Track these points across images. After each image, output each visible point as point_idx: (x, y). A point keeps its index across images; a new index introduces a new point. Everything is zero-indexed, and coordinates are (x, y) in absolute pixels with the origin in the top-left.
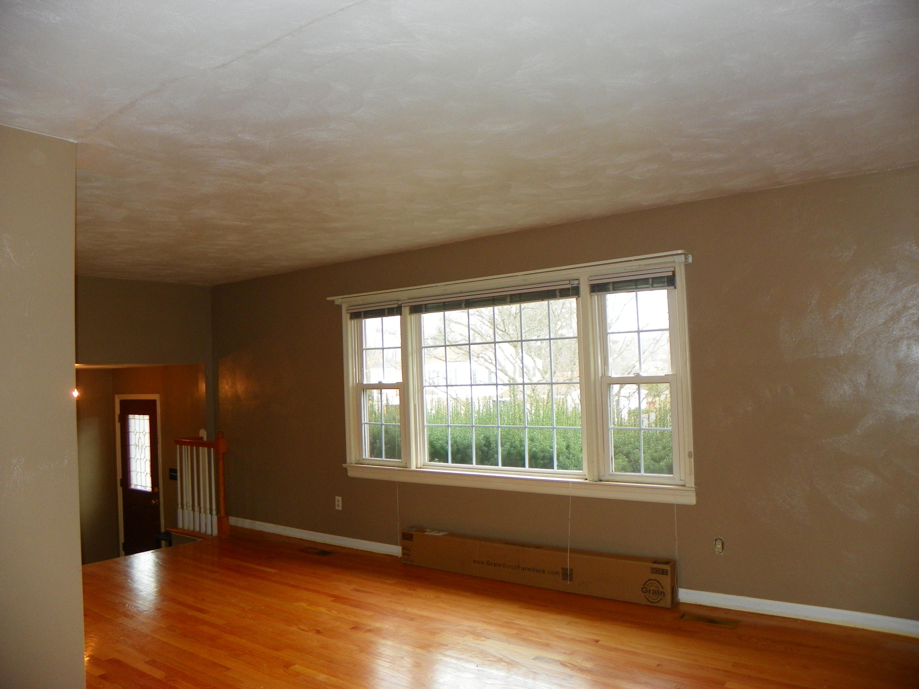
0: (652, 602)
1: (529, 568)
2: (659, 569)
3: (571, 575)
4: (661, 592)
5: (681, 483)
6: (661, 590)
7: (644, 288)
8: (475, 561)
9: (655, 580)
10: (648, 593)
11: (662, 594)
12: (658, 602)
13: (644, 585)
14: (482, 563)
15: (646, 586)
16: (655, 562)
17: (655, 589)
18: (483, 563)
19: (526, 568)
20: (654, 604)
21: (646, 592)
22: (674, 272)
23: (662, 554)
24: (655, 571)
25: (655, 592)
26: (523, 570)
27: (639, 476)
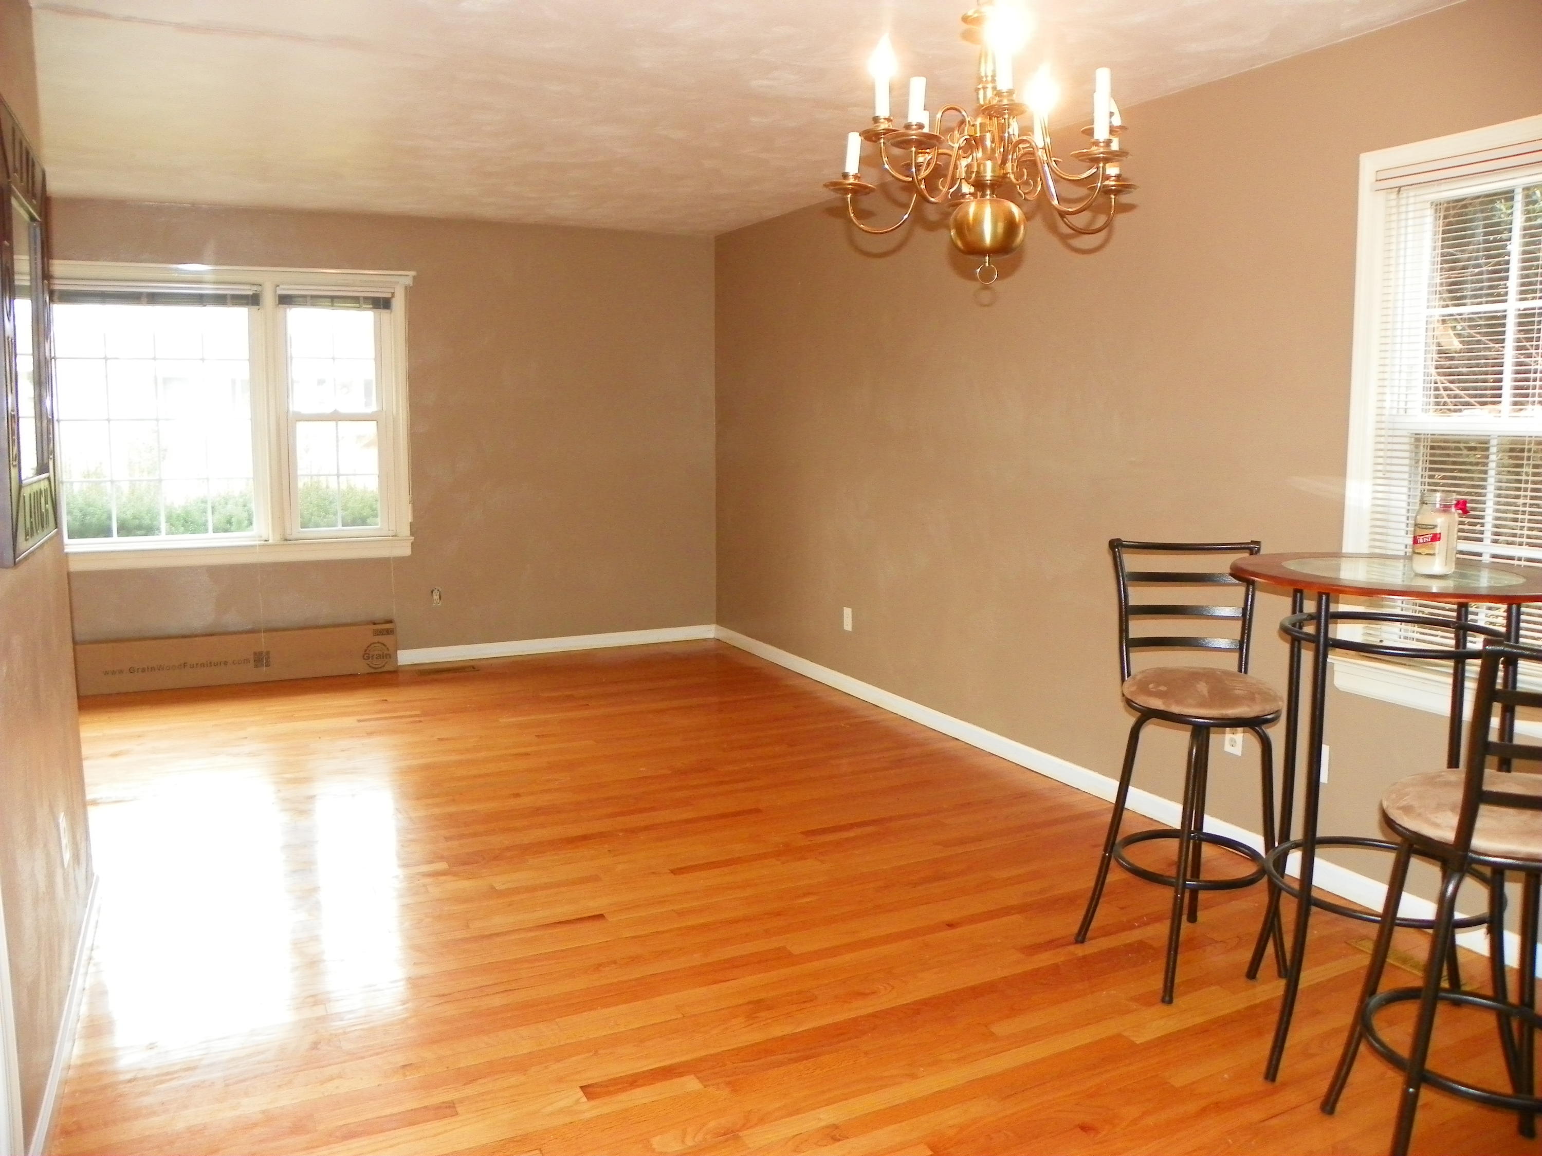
0: (375, 668)
1: (203, 664)
2: (382, 630)
3: (268, 658)
4: (386, 655)
5: (391, 533)
6: (386, 652)
7: (342, 307)
8: (106, 673)
9: (379, 642)
10: (370, 660)
11: (388, 657)
12: (384, 666)
13: (366, 651)
14: (119, 673)
15: (367, 652)
16: (375, 624)
17: (380, 653)
18: (121, 672)
19: (197, 664)
20: (380, 670)
21: (369, 658)
22: (393, 294)
23: (379, 614)
24: (378, 633)
25: (379, 657)
26: (193, 667)
27: (336, 530)
